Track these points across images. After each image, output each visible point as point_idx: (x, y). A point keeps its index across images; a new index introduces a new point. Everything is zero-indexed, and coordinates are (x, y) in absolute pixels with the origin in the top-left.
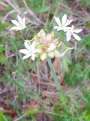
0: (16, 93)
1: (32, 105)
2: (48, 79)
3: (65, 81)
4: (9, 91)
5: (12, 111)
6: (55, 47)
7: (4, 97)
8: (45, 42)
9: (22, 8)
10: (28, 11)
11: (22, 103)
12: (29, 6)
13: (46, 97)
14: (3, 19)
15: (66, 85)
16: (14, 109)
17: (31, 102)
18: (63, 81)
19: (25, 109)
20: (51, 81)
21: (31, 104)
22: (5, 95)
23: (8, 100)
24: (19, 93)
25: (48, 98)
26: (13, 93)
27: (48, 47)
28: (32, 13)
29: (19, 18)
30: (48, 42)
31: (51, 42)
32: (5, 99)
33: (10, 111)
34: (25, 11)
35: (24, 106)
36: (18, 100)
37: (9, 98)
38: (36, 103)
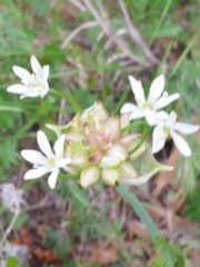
0: (69, 214)
1: (100, 250)
2: (147, 195)
3: (187, 208)
4: (53, 207)
5: (51, 254)
6: (123, 158)
7: (39, 218)
8: (100, 138)
9: (116, 21)
10: (127, 28)
11: (77, 240)
12: (132, 18)
13: (135, 237)
14: (67, 36)
15: (189, 217)
16: (55, 252)
17: (100, 242)
18: (182, 206)
19: (82, 254)
20: (154, 201)
21: (98, 247)
22: (42, 214)
23: (47, 228)
24: (75, 214)
25: (141, 239)
26: (61, 214)
27: (104, 153)
28: (135, 35)
29: (34, 63)
30: (106, 141)
31: (114, 142)
32: (41, 223)
33: (47, 253)
34: (120, 27)
35: (81, 248)
36: (70, 231)
37: (50, 224)
38: (110, 246)
